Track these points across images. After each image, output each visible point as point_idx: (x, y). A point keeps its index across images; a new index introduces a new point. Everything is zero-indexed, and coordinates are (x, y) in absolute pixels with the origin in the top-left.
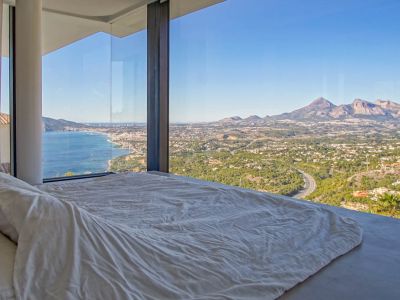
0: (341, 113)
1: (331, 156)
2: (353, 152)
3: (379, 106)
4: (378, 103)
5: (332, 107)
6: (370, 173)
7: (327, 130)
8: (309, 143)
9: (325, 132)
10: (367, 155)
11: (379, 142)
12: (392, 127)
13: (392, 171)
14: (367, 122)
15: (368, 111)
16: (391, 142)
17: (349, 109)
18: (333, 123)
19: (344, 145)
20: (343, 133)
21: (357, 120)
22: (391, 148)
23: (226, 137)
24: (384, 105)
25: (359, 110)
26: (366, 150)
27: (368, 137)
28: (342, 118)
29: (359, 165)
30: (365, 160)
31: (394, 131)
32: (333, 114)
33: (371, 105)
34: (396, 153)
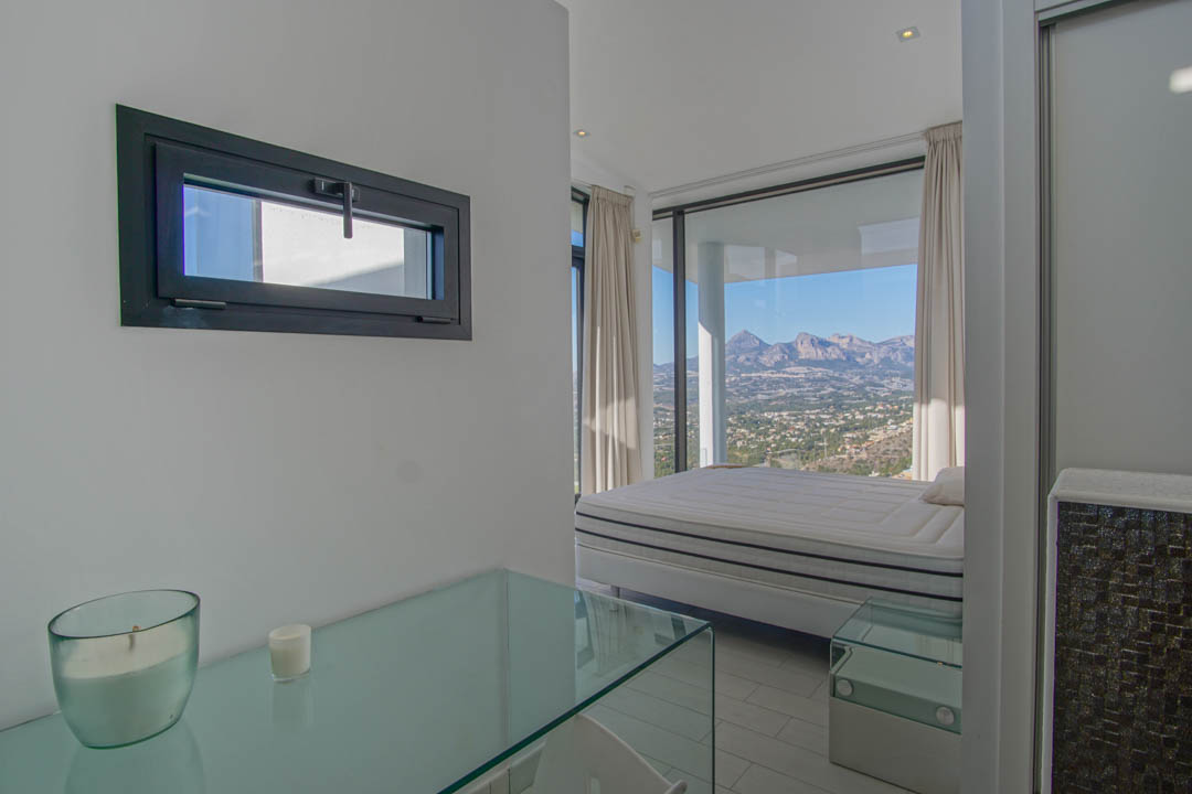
0: (777, 358)
1: (766, 435)
2: (800, 425)
3: (838, 345)
4: (835, 340)
5: (763, 347)
6: (831, 461)
7: (755, 387)
9: (752, 393)
10: (823, 430)
11: (839, 407)
12: (856, 380)
13: (864, 455)
14: (819, 372)
15: (818, 354)
16: (857, 407)
17: (790, 349)
18: (765, 375)
19: (784, 414)
20: (782, 392)
21: (802, 370)
22: (859, 416)
24: (844, 343)
25: (805, 351)
26: (821, 420)
27: (822, 398)
28: (779, 366)
29: (810, 448)
30: (820, 439)
31: (861, 387)
32: (764, 359)
33: (824, 344)
34: (867, 425)
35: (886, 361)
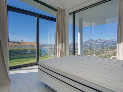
1: (93, 51)
2: (98, 50)
5: (93, 40)
6: (102, 55)
8: (88, 48)
9: (92, 46)
11: (103, 48)
12: (105, 45)
13: (106, 54)
14: (100, 44)
17: (97, 41)
18: (93, 44)
19: (96, 49)
20: (96, 46)
21: (98, 43)
22: (106, 49)
23: (70, 47)
24: (104, 40)
25: (99, 41)
26: (101, 50)
27: (101, 47)
28: (95, 43)
30: (100, 52)
32: (93, 42)
33: (101, 40)
34: (107, 50)
35: (110, 42)
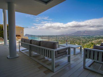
5: (81, 32)
8: (77, 38)
15: (87, 33)
17: (84, 32)
18: (81, 35)
22: (91, 39)
26: (87, 40)
27: (87, 37)
29: (85, 42)
31: (92, 36)
35: (95, 33)
